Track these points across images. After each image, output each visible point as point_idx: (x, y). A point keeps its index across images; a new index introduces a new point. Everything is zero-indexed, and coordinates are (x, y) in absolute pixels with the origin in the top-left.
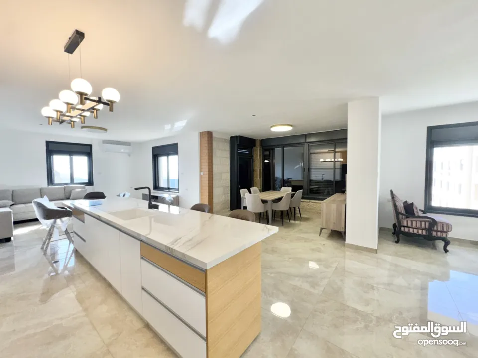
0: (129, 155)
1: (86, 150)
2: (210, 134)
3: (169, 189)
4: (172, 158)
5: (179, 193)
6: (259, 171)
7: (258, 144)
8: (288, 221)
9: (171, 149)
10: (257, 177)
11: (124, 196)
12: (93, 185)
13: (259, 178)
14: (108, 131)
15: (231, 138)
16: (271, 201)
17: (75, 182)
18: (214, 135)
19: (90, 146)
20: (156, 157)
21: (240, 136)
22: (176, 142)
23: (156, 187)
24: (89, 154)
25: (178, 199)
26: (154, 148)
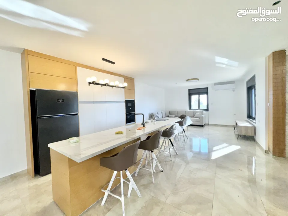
1: (205, 91)
5: (255, 123)
12: (208, 111)
19: (207, 88)
20: (250, 90)
23: (250, 116)
24: (207, 94)
25: (254, 129)
26: (248, 82)
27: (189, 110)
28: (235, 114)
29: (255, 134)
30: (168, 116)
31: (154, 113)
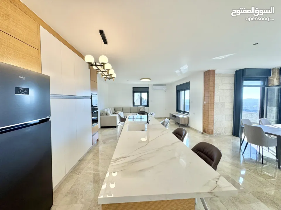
0: (165, 91)
1: (145, 90)
2: (212, 72)
3: (185, 112)
4: (187, 92)
5: (189, 115)
7: (274, 73)
9: (185, 87)
12: (148, 107)
17: (142, 105)
19: (148, 88)
20: (178, 92)
22: (188, 81)
23: (178, 110)
24: (148, 92)
25: (188, 119)
26: (177, 86)
27: (133, 106)
28: (166, 109)
29: (189, 123)
30: (114, 113)
31: (105, 110)
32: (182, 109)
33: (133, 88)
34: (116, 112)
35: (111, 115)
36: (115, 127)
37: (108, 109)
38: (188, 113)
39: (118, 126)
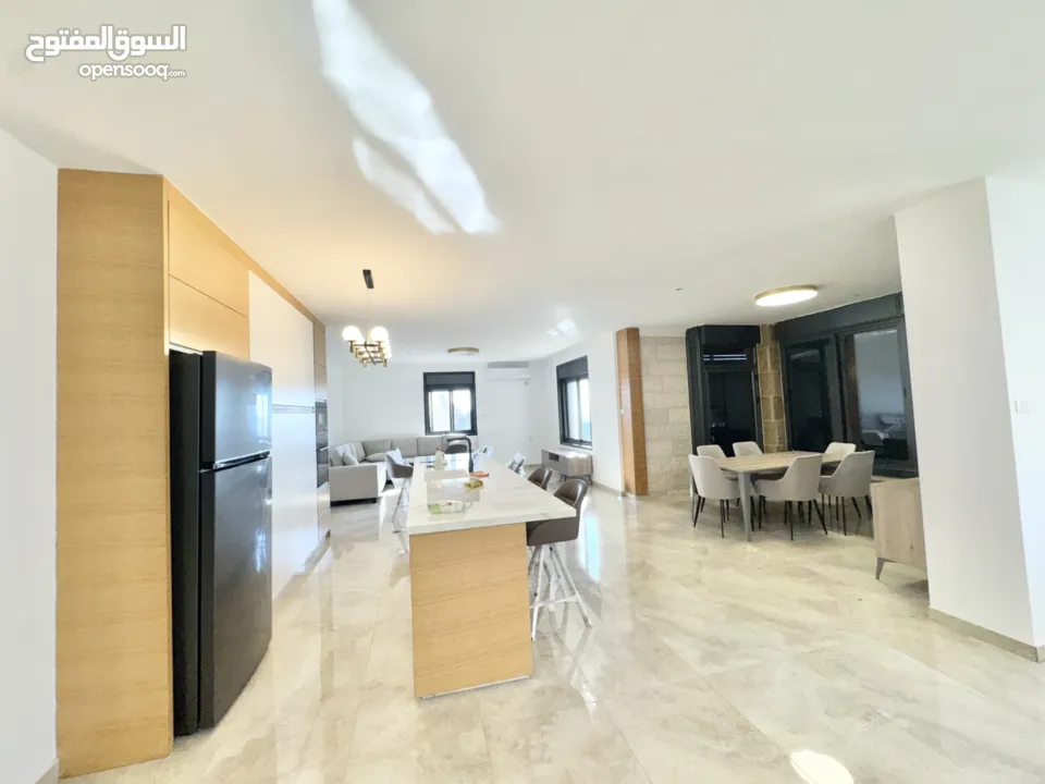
0: (526, 383)
1: (466, 380)
2: (633, 335)
3: (581, 442)
4: (584, 383)
5: (592, 449)
6: (772, 401)
7: (765, 336)
8: (824, 532)
10: (768, 417)
11: (485, 451)
12: (476, 434)
13: (773, 420)
14: (481, 351)
15: (689, 332)
16: (746, 473)
17: (456, 429)
18: (641, 334)
19: (473, 374)
20: (562, 384)
21: (706, 326)
22: (583, 355)
23: (565, 439)
24: (472, 387)
25: (590, 462)
26: (559, 368)
27: (426, 434)
28: (530, 438)
29: (592, 471)
30: (364, 460)
31: (337, 449)
32: (575, 434)
33: (426, 375)
34: (371, 457)
35: (357, 464)
36: (374, 501)
37: (347, 446)
38: (590, 443)
39: (380, 498)
